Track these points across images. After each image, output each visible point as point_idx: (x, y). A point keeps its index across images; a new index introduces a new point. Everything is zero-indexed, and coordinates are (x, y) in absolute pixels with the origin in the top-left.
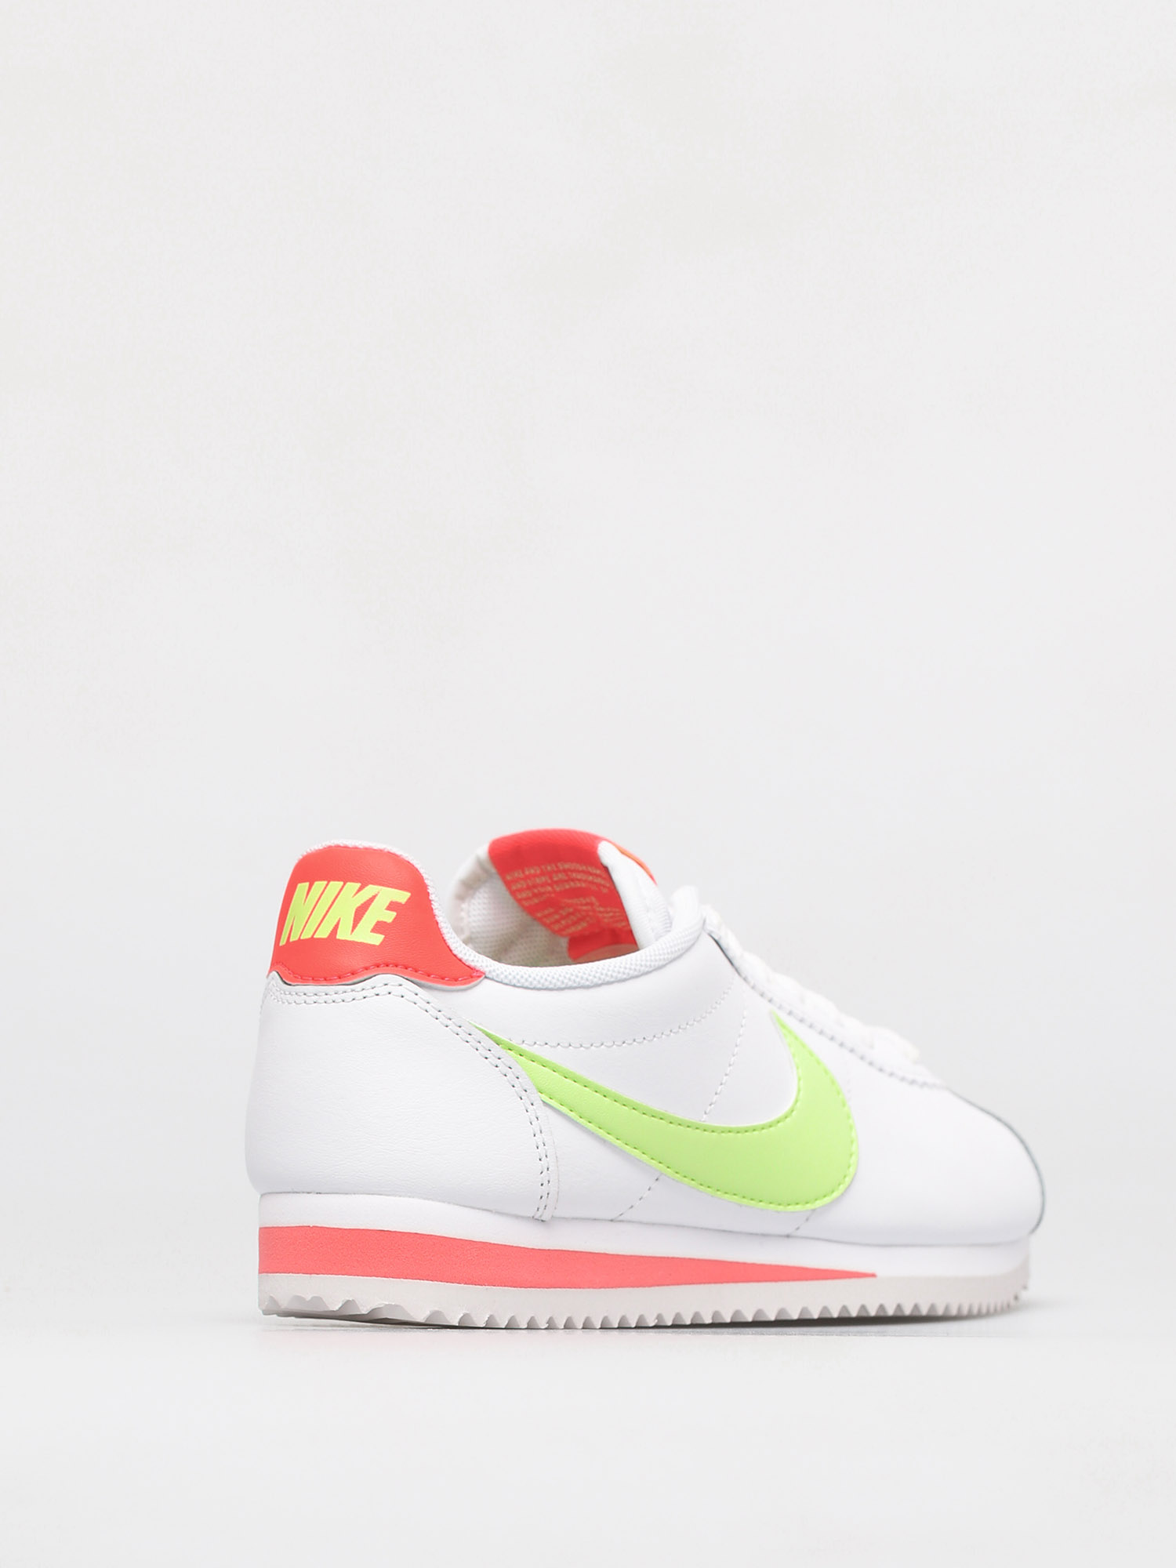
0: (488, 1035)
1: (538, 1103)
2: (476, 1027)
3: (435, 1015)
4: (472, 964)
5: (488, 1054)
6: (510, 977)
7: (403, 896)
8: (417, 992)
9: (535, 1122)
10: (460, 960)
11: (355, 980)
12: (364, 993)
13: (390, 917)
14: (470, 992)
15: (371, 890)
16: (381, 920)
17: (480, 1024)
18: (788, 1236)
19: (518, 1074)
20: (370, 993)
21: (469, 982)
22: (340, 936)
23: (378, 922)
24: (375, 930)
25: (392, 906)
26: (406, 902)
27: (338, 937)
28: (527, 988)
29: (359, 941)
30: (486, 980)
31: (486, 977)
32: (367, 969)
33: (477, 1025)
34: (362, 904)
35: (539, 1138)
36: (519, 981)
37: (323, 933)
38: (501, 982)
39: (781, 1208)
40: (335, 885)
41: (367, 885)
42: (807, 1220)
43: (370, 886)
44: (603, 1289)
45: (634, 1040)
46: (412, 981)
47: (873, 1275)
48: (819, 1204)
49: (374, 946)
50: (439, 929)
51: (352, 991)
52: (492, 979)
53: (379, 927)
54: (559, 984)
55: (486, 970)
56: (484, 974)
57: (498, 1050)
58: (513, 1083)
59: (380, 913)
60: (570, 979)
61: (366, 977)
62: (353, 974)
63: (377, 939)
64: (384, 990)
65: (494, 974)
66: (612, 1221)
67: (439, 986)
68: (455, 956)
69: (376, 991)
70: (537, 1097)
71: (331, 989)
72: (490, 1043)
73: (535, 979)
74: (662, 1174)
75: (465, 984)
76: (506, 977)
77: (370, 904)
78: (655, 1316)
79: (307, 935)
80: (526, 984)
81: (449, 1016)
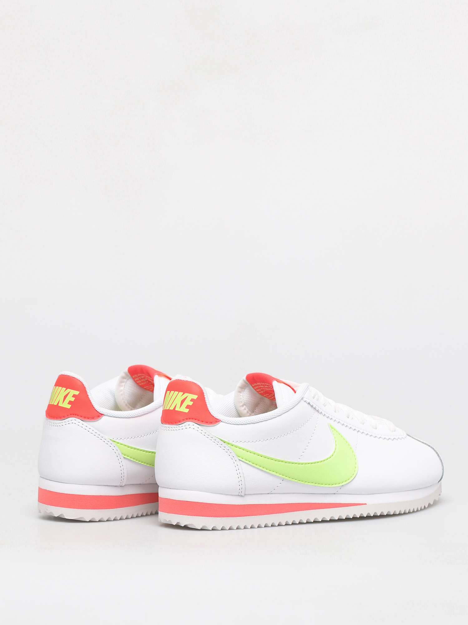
0: (221, 440)
1: (238, 460)
2: (217, 438)
3: (204, 434)
4: (217, 418)
5: (221, 446)
6: (229, 421)
7: (195, 397)
8: (198, 427)
9: (237, 466)
10: (213, 416)
11: (180, 424)
12: (182, 428)
13: (191, 403)
14: (216, 427)
15: (186, 395)
16: (188, 404)
17: (219, 436)
18: (334, 494)
19: (231, 452)
20: (184, 428)
21: (215, 424)
22: (176, 409)
23: (188, 405)
24: (186, 408)
25: (192, 400)
26: (196, 399)
27: (176, 410)
28: (235, 424)
29: (182, 411)
30: (221, 422)
31: (222, 422)
32: (183, 420)
33: (218, 437)
34: (183, 399)
35: (238, 471)
36: (232, 423)
37: (172, 408)
38: (226, 423)
39: (330, 486)
40: (176, 393)
41: (185, 393)
42: (340, 488)
43: (186, 393)
44: (265, 515)
45: (271, 439)
46: (197, 424)
47: (366, 504)
48: (343, 484)
49: (186, 413)
50: (207, 407)
51: (179, 427)
52: (223, 422)
53: (188, 407)
54: (245, 423)
55: (221, 419)
56: (221, 420)
57: (224, 445)
58: (229, 455)
59: (188, 402)
60: (248, 421)
61: (183, 423)
62: (179, 422)
63: (187, 411)
64: (188, 427)
65: (224, 420)
66: (268, 494)
67: (206, 425)
68: (212, 415)
69: (186, 427)
70: (237, 458)
71: (173, 426)
72: (222, 442)
73: (237, 422)
74: (284, 479)
75: (214, 424)
76: (228, 421)
77: (185, 399)
78: (285, 522)
79: (168, 409)
80: (234, 423)
81: (208, 435)
